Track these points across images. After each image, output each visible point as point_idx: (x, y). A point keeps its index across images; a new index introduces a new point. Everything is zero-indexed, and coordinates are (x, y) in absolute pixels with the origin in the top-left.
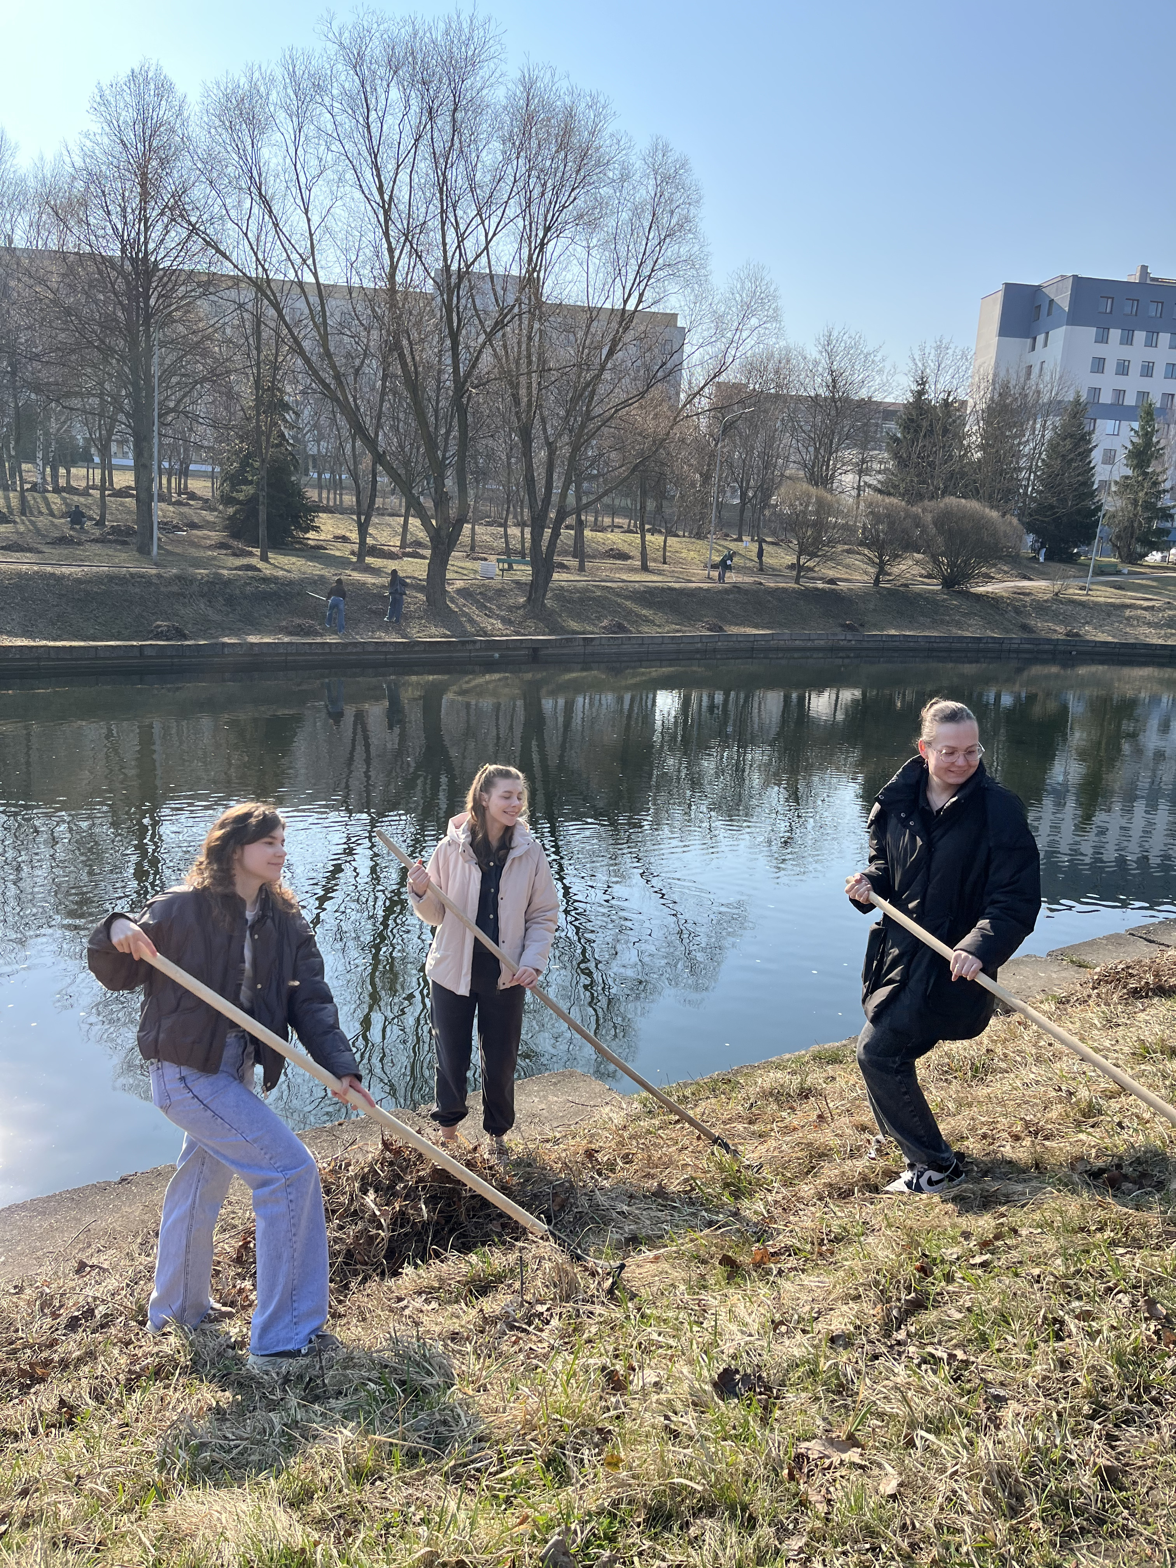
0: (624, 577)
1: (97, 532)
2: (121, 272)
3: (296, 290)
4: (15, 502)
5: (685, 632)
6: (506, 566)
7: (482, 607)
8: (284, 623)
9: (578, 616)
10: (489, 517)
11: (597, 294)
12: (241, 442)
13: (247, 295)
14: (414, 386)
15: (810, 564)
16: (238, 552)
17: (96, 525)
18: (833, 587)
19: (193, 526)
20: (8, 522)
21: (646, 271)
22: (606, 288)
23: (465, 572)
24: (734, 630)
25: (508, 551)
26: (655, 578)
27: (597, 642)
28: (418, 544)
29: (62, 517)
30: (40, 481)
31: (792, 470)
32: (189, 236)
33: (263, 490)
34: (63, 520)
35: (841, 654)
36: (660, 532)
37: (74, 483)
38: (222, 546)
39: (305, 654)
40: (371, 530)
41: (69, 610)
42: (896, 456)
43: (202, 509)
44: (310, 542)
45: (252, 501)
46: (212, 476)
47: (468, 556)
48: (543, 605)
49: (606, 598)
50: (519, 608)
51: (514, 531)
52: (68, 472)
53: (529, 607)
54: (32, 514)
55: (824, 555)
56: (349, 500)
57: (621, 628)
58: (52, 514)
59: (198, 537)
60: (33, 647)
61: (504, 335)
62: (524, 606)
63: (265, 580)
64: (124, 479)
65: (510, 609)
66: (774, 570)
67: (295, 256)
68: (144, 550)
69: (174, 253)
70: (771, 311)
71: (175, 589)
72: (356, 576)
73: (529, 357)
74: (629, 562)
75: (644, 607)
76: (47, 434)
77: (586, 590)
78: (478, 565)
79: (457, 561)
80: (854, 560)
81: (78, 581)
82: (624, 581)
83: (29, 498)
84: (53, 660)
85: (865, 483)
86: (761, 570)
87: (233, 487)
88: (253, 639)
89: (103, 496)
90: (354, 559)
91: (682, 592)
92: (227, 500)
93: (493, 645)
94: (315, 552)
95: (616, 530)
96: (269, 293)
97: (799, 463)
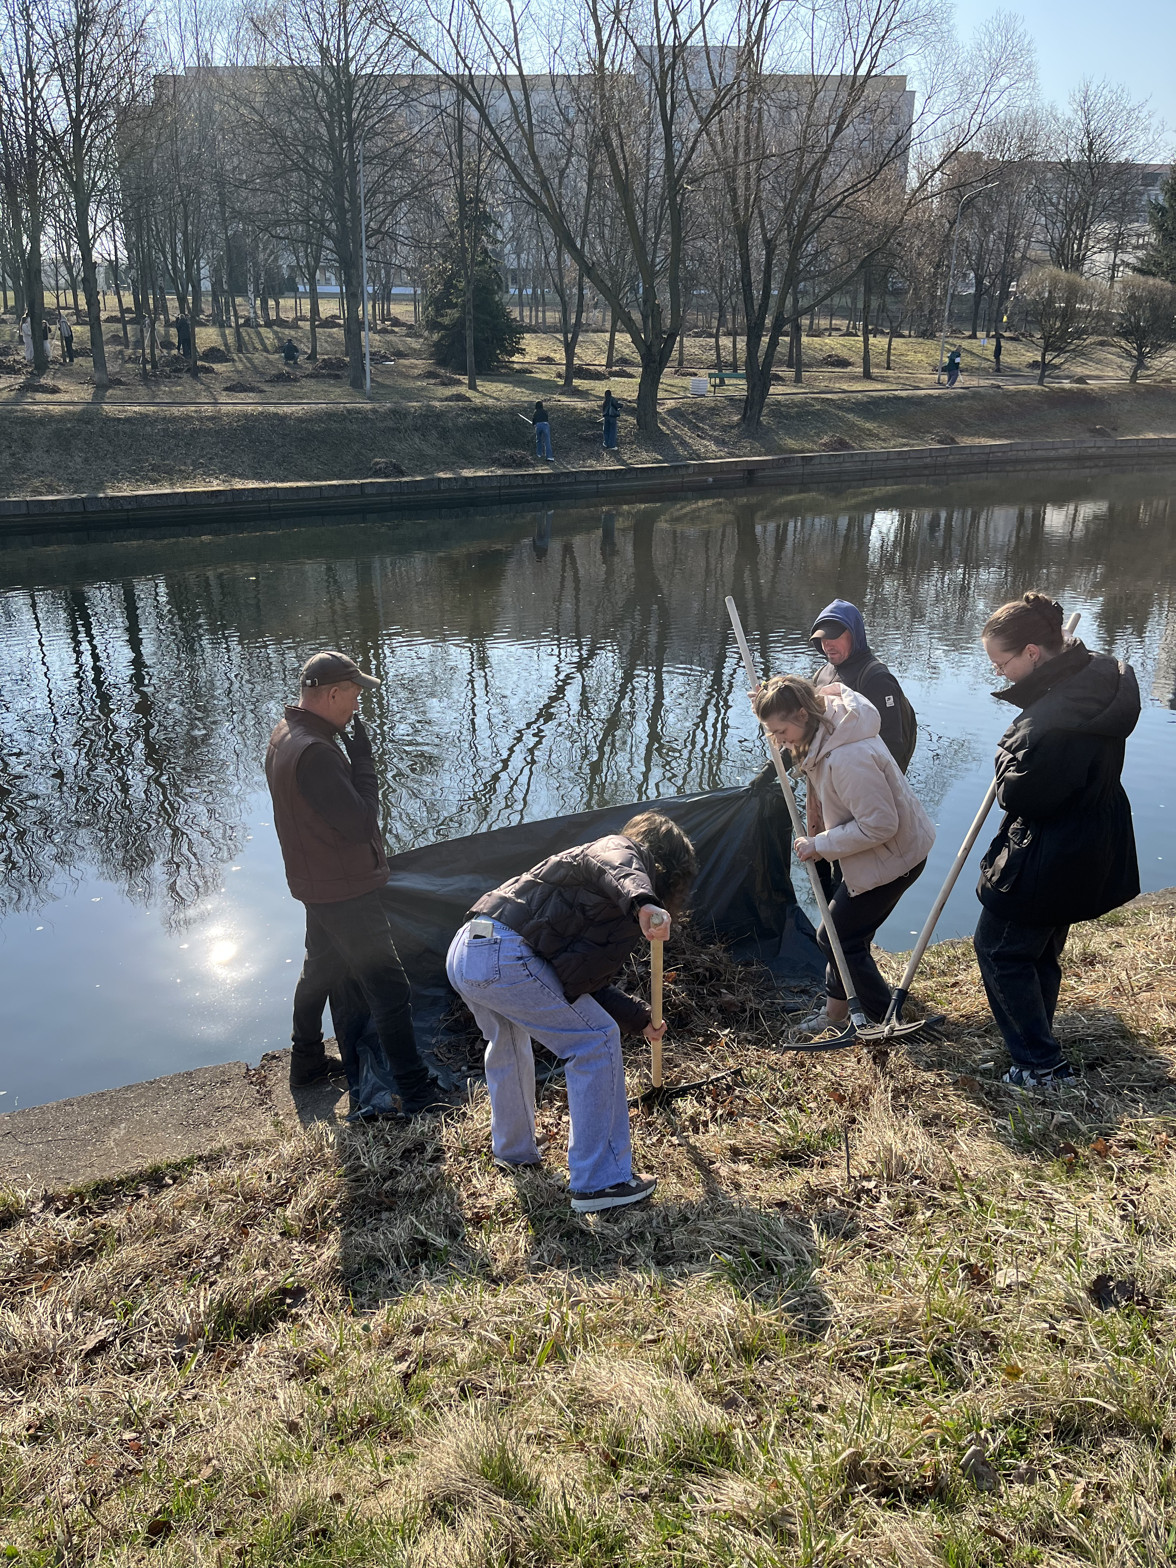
0: (845, 387)
1: (309, 367)
2: (322, 84)
3: (499, 85)
4: (231, 340)
5: (913, 445)
6: (718, 381)
7: (694, 428)
8: (496, 455)
9: (795, 433)
10: (697, 327)
11: (823, 62)
12: (444, 262)
13: (448, 97)
14: (624, 187)
15: (1057, 361)
16: (446, 381)
17: (308, 359)
18: (1082, 386)
19: (400, 354)
20: (227, 361)
21: (880, 30)
22: (834, 54)
23: (675, 390)
24: (967, 441)
25: (719, 364)
26: (879, 386)
27: (817, 461)
28: (625, 361)
29: (276, 352)
30: (252, 315)
31: (1037, 251)
32: (390, 38)
33: (469, 313)
34: (277, 356)
35: (1088, 464)
36: (882, 333)
37: (282, 316)
38: (430, 375)
39: (518, 486)
40: (577, 350)
41: (293, 450)
42: (1160, 228)
43: (407, 335)
44: (515, 366)
45: (459, 324)
46: (414, 299)
47: (676, 372)
48: (759, 422)
49: (826, 412)
50: (732, 427)
51: (726, 342)
52: (277, 304)
53: (744, 426)
54: (247, 349)
55: (1073, 350)
56: (553, 317)
57: (843, 445)
58: (266, 350)
59: (405, 366)
60: (263, 489)
61: (721, 121)
62: (738, 425)
63: (476, 410)
64: (329, 308)
65: (725, 429)
66: (1012, 369)
67: (498, 49)
68: (357, 383)
69: (375, 58)
70: (1023, 69)
71: (390, 424)
72: (566, 400)
73: (747, 143)
74: (849, 369)
75: (867, 419)
76: (256, 264)
77: (804, 404)
78: (688, 381)
79: (668, 379)
80: (1109, 355)
81: (300, 420)
82: (845, 391)
83: (244, 334)
84: (282, 501)
85: (1123, 261)
86: (998, 370)
87: (439, 312)
88: (467, 473)
89: (313, 327)
90: (561, 382)
91: (908, 400)
92: (433, 325)
93: (706, 469)
94: (520, 377)
95: (833, 333)
96: (472, 93)
97: (1046, 243)
